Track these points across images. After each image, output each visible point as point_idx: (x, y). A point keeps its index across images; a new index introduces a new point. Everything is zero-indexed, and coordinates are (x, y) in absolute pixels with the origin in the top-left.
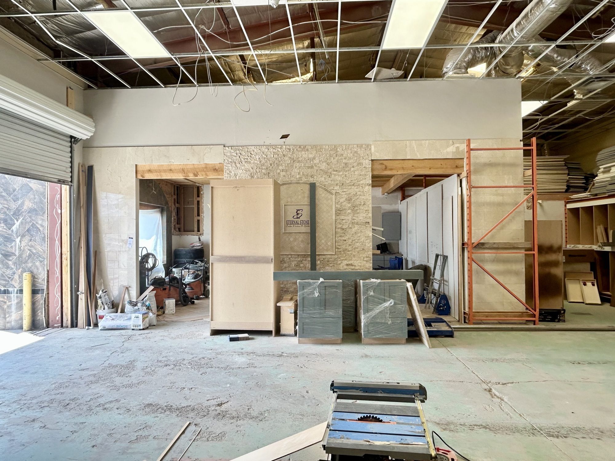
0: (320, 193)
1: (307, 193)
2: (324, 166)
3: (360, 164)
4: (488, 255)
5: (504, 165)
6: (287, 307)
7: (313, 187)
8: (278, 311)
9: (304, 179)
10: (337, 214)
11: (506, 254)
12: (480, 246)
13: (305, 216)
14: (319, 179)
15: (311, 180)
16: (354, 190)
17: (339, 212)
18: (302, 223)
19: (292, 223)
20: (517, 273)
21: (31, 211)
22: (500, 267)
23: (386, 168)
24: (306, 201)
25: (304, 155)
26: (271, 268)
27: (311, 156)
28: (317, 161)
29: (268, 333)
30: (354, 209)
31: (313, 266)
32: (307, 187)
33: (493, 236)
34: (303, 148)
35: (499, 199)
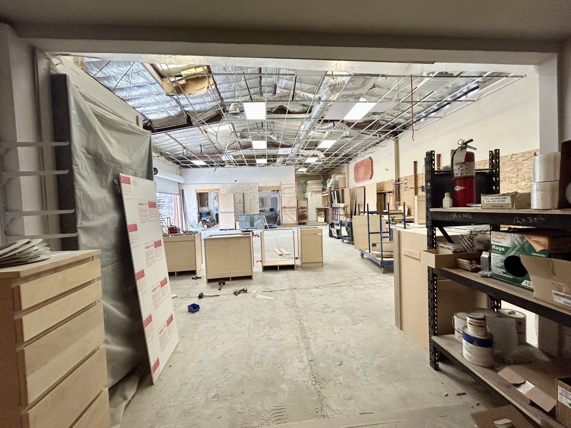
0: (245, 195)
1: (242, 195)
2: (246, 188)
3: (255, 188)
4: (287, 210)
5: (291, 188)
6: (238, 223)
7: (243, 194)
8: (235, 224)
9: (241, 192)
10: (250, 201)
11: (292, 209)
12: (284, 207)
13: (242, 201)
14: (245, 192)
15: (243, 192)
16: (254, 194)
17: (250, 200)
18: (241, 203)
19: (238, 203)
20: (294, 214)
21: (168, 202)
22: (291, 212)
23: (262, 189)
24: (242, 197)
25: (241, 186)
26: (233, 214)
27: (243, 186)
28: (244, 187)
29: (234, 229)
30: (254, 199)
31: (244, 213)
32: (242, 194)
33: (289, 205)
34: (241, 184)
35: (289, 196)
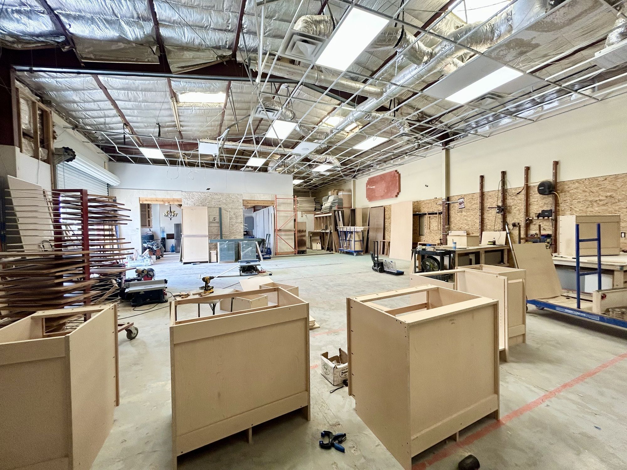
0: (223, 211)
1: (218, 211)
2: (224, 201)
3: (238, 201)
4: (283, 233)
5: (288, 204)
6: (213, 253)
7: (220, 209)
8: (210, 254)
9: (217, 206)
10: (230, 219)
11: (288, 233)
12: (280, 230)
13: (218, 220)
14: (223, 206)
15: (220, 206)
16: (236, 210)
17: (231, 219)
18: (216, 222)
19: (212, 222)
20: (292, 239)
22: (287, 237)
23: (248, 203)
24: (218, 214)
25: (216, 197)
26: (208, 238)
27: (219, 197)
28: (221, 199)
29: (207, 262)
30: (236, 217)
31: (221, 238)
32: (218, 209)
33: (284, 227)
34: (216, 194)
35: (286, 215)
